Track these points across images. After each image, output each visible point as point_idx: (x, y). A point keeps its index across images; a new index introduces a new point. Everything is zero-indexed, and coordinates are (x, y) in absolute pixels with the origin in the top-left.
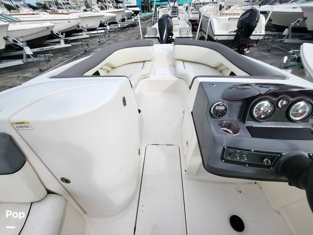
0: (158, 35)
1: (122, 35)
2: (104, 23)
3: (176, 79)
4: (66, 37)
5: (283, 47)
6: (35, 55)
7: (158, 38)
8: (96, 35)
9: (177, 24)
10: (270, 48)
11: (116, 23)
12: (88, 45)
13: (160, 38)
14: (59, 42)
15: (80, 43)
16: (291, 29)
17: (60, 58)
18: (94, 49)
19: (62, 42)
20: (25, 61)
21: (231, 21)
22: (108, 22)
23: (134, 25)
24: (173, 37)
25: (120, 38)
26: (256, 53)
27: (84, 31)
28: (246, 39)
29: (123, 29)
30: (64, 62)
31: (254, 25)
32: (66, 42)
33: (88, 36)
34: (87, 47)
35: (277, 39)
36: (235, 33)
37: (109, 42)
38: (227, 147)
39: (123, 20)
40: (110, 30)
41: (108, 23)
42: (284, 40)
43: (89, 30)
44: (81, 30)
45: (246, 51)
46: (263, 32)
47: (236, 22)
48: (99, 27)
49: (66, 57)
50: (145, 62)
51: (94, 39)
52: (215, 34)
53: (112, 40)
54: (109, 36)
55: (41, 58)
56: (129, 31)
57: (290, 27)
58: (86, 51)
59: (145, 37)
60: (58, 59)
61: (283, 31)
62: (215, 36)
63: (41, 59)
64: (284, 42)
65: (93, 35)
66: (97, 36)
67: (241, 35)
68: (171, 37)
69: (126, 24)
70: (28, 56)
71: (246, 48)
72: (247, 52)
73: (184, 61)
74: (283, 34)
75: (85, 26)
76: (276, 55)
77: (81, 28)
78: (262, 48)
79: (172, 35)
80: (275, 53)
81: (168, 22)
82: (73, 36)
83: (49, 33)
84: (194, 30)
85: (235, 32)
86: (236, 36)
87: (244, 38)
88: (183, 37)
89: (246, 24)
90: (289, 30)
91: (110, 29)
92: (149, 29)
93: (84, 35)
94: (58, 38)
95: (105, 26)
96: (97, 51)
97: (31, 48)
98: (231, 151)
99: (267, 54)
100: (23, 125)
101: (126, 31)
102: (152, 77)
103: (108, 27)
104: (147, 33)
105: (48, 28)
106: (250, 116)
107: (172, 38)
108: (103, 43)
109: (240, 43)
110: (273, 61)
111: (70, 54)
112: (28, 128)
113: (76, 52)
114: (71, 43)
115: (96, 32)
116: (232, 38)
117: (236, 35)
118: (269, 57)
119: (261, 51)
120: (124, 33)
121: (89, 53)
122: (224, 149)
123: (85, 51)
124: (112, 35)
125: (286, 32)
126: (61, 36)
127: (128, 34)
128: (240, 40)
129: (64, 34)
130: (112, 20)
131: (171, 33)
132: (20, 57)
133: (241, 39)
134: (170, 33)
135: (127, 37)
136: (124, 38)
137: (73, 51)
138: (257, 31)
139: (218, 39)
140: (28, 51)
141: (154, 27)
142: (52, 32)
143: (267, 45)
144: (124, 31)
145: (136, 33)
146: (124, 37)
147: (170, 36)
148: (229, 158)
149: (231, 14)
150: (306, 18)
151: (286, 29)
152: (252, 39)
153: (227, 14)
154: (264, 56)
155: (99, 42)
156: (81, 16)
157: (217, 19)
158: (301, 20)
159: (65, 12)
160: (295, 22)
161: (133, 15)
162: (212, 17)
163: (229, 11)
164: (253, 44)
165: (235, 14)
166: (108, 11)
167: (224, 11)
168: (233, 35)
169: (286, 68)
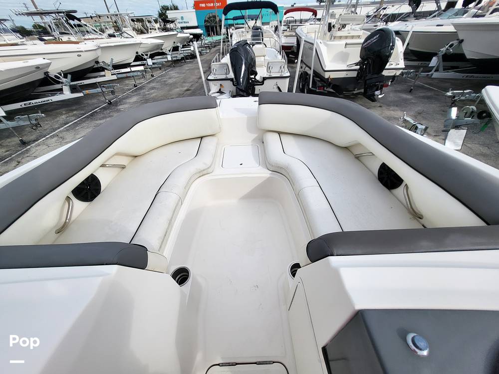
0: (231, 75)
2: (142, 54)
4: (72, 80)
5: (430, 84)
7: (232, 80)
8: (128, 75)
9: (262, 55)
10: (411, 86)
11: (163, 54)
12: (113, 92)
13: (234, 80)
14: (61, 90)
15: (99, 90)
16: (441, 57)
17: (64, 117)
18: (124, 99)
19: (66, 90)
21: (349, 49)
23: (193, 56)
24: (258, 78)
25: (170, 78)
26: (391, 95)
27: (106, 69)
28: (376, 76)
29: (176, 63)
30: (70, 124)
31: (388, 54)
32: (73, 89)
33: (115, 77)
34: (112, 96)
35: (422, 72)
36: (358, 67)
37: (152, 85)
39: (175, 49)
40: (154, 66)
41: (149, 55)
42: (432, 75)
43: (116, 67)
44: (101, 67)
45: (378, 96)
46: (402, 64)
47: (358, 49)
48: (134, 62)
49: (74, 115)
50: (203, 139)
51: (127, 82)
52: (325, 69)
53: (157, 82)
54: (152, 76)
55: (23, 121)
56: (186, 65)
57: (440, 54)
58: (110, 103)
59: (209, 78)
60: (58, 119)
61: (430, 61)
62: (326, 73)
63: (21, 123)
64: (433, 77)
65: (124, 75)
66: (130, 77)
68: (253, 77)
69: (179, 55)
71: (377, 90)
72: (380, 96)
74: (429, 65)
75: (108, 61)
76: (423, 97)
77: (102, 64)
78: (399, 87)
79: (256, 74)
80: (422, 94)
81: (247, 52)
82: (89, 78)
83: (42, 76)
86: (360, 71)
87: (373, 74)
88: (273, 76)
89: (375, 52)
90: (438, 59)
91: (153, 64)
92: (214, 65)
93: (108, 76)
94: (59, 83)
95: (145, 60)
96: (130, 102)
99: (408, 97)
101: (182, 66)
102: (218, 173)
103: (150, 62)
104: (212, 71)
105: (38, 68)
107: (255, 78)
108: (141, 88)
109: (368, 82)
110: (420, 108)
111: (81, 110)
113: (93, 104)
114: (83, 91)
115: (128, 70)
116: (354, 74)
117: (360, 69)
118: (413, 101)
119: (398, 91)
120: (177, 70)
121: (117, 106)
123: (108, 103)
124: (157, 73)
125: (434, 62)
126: (64, 80)
127: (184, 71)
128: (367, 78)
129: (69, 76)
130: (157, 49)
131: (252, 70)
135: (183, 75)
136: (178, 77)
137: (88, 104)
138: (392, 63)
139: (331, 77)
141: (224, 60)
142: (46, 73)
143: (407, 82)
144: (178, 65)
145: (198, 68)
146: (177, 75)
147: (252, 75)
149: (346, 37)
150: (462, 41)
151: (434, 58)
152: (386, 75)
153: (341, 37)
154: (406, 100)
155: (135, 86)
156: (101, 46)
157: (326, 45)
158: (455, 43)
159: (73, 39)
160: (447, 47)
161: (191, 41)
162: (319, 41)
163: (343, 33)
164: (387, 83)
165: (353, 37)
166: (150, 35)
167: (336, 33)
168: (355, 70)
169: (457, 127)
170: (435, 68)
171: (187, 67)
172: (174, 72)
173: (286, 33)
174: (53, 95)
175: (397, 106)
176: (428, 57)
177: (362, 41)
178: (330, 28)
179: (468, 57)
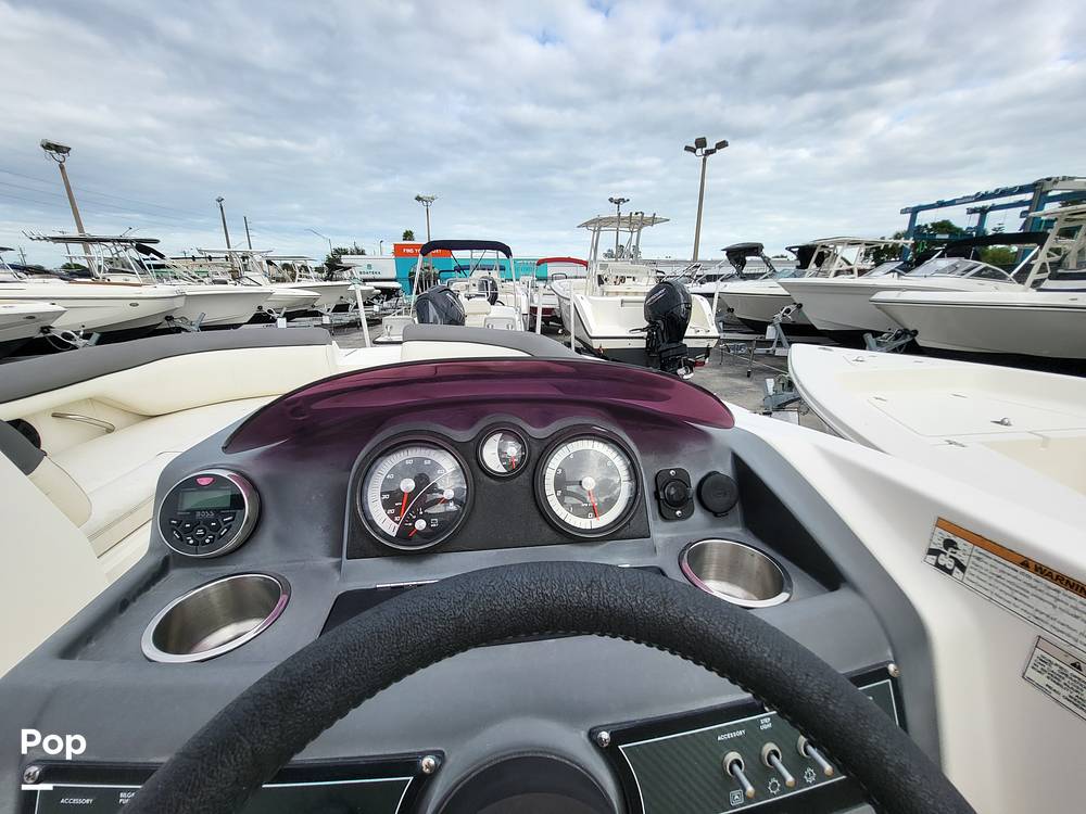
2: (270, 311)
10: (748, 368)
21: (627, 308)
22: (287, 310)
27: (186, 331)
28: (674, 345)
31: (683, 315)
35: (757, 348)
36: (646, 334)
41: (283, 313)
42: (774, 351)
44: (175, 326)
45: (683, 376)
46: (714, 332)
47: (641, 308)
52: (592, 335)
57: (777, 323)
59: (378, 340)
61: (765, 333)
62: (594, 341)
64: (776, 354)
67: (660, 339)
71: (680, 367)
72: (687, 377)
74: (767, 338)
75: (193, 317)
77: (179, 323)
78: (730, 370)
83: (32, 333)
85: (642, 330)
86: (650, 339)
87: (669, 342)
89: (666, 311)
90: (776, 328)
92: (389, 320)
94: (67, 347)
99: (745, 383)
103: (283, 323)
104: (385, 330)
105: (31, 318)
109: (664, 355)
116: (642, 344)
117: (648, 336)
118: (753, 389)
119: (730, 376)
125: (771, 333)
126: (81, 343)
128: (661, 349)
129: (96, 336)
130: (304, 305)
133: (664, 346)
138: (696, 329)
139: (603, 348)
142: (45, 330)
143: (742, 363)
149: (626, 293)
150: (801, 305)
151: (769, 328)
152: (689, 346)
153: (617, 293)
154: (741, 388)
156: (188, 293)
157: (592, 302)
158: (793, 308)
159: (131, 279)
160: (782, 312)
161: (377, 297)
162: (578, 297)
163: (621, 288)
164: (702, 360)
165: (636, 294)
166: (296, 284)
167: (609, 287)
168: (642, 338)
169: (781, 407)
170: (775, 343)
176: (760, 327)
177: (644, 298)
178: (601, 281)
179: (819, 328)
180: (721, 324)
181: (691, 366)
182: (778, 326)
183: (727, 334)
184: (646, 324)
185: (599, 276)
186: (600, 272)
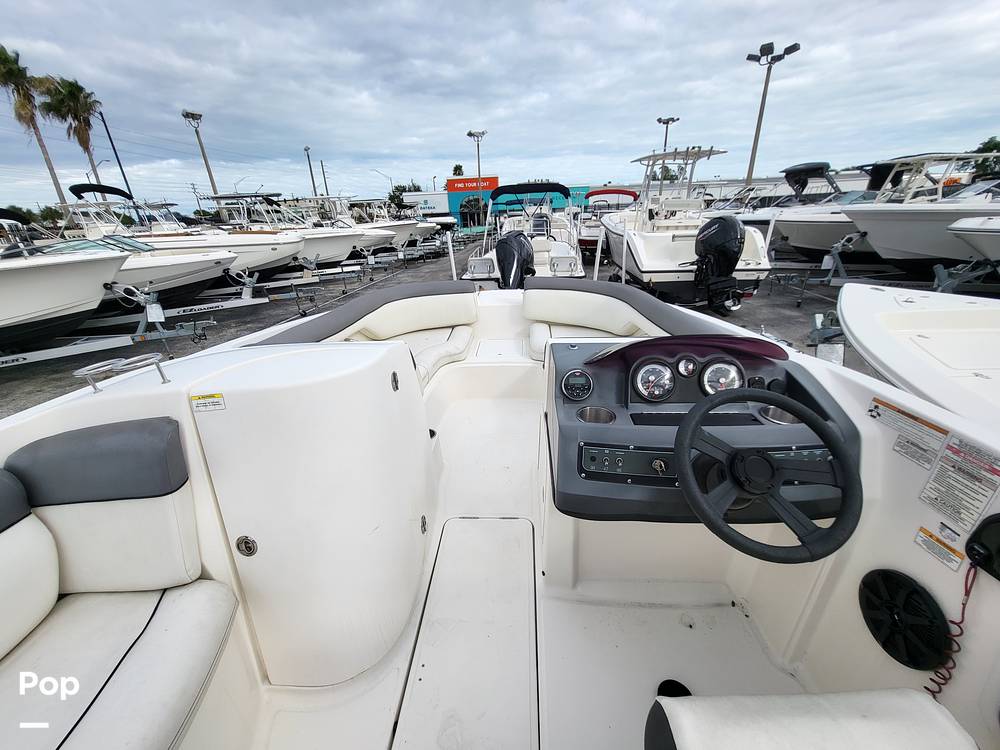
0: (497, 274)
1: (405, 276)
2: (362, 250)
3: (530, 363)
4: (258, 282)
6: (169, 323)
7: (497, 280)
8: (337, 276)
9: (545, 250)
10: (798, 298)
11: (393, 250)
12: (312, 300)
13: (501, 280)
14: (238, 295)
15: (293, 294)
17: (232, 330)
18: (326, 309)
19: (247, 293)
20: (138, 339)
21: (679, 243)
22: (373, 248)
23: (439, 254)
24: (536, 278)
25: (399, 283)
27: (306, 268)
28: (724, 279)
29: (409, 262)
31: (736, 250)
32: (257, 293)
33: (316, 279)
34: (310, 305)
35: (810, 278)
36: (696, 267)
38: (585, 444)
39: (412, 243)
40: (376, 266)
41: (371, 251)
42: (829, 281)
43: (321, 266)
44: (300, 266)
45: (731, 307)
46: (766, 264)
47: (692, 243)
48: (348, 259)
50: (456, 329)
51: (331, 287)
52: (643, 270)
53: (378, 288)
54: (372, 280)
55: (185, 331)
57: (835, 252)
58: (304, 314)
59: (463, 277)
60: (224, 333)
61: (821, 262)
62: (644, 275)
63: (182, 333)
64: (831, 284)
65: (332, 277)
66: (339, 280)
67: (709, 270)
68: (528, 276)
69: (416, 252)
70: (151, 327)
71: (728, 299)
73: (550, 324)
74: (823, 268)
75: (312, 257)
77: (301, 261)
78: (780, 300)
79: (533, 273)
80: (818, 311)
81: (521, 245)
82: (277, 280)
83: (219, 274)
84: (588, 262)
85: (692, 264)
86: (698, 273)
87: (718, 276)
88: (559, 276)
89: (718, 246)
90: (834, 258)
91: (376, 263)
92: (473, 260)
93: (308, 277)
94: (239, 283)
95: (365, 257)
97: (164, 308)
98: (594, 451)
99: (795, 313)
100: (211, 400)
101: (419, 267)
102: (471, 360)
103: (371, 260)
104: (469, 269)
105: (218, 263)
106: (633, 393)
108: (352, 296)
109: (712, 288)
111: (260, 322)
112: (217, 407)
113: (279, 315)
114: (270, 296)
115: (339, 270)
116: (691, 277)
117: (698, 270)
118: (801, 320)
119: (778, 306)
120: (411, 272)
122: (580, 449)
123: (302, 315)
124: (378, 277)
125: (827, 262)
126: (247, 280)
127: (422, 274)
128: (710, 282)
129: (257, 275)
130: (384, 244)
131: (529, 268)
132: (130, 329)
133: (713, 279)
134: (527, 268)
135: (419, 280)
136: (411, 282)
137: (270, 315)
138: (748, 262)
139: (653, 280)
140: (155, 313)
141: (487, 256)
142: (226, 271)
143: (792, 293)
144: (412, 266)
145: (444, 271)
146: (410, 279)
148: (593, 468)
149: (677, 228)
150: (865, 233)
151: (826, 257)
152: (738, 279)
153: (668, 228)
154: (789, 319)
155: (344, 292)
156: (307, 237)
157: (644, 238)
158: (855, 236)
159: (267, 228)
160: (843, 241)
161: (438, 232)
162: (631, 233)
163: (672, 222)
164: (750, 291)
165: (687, 227)
166: (375, 225)
167: (660, 222)
168: (691, 271)
169: (828, 340)
170: (832, 272)
171: (427, 268)
172: (406, 275)
173: (588, 223)
174: (224, 300)
175: (773, 326)
176: (816, 256)
177: (696, 232)
178: (652, 215)
179: (884, 256)
180: (773, 253)
181: (738, 298)
182: (837, 257)
183: (778, 263)
184: (696, 257)
185: (650, 211)
186: (651, 207)
